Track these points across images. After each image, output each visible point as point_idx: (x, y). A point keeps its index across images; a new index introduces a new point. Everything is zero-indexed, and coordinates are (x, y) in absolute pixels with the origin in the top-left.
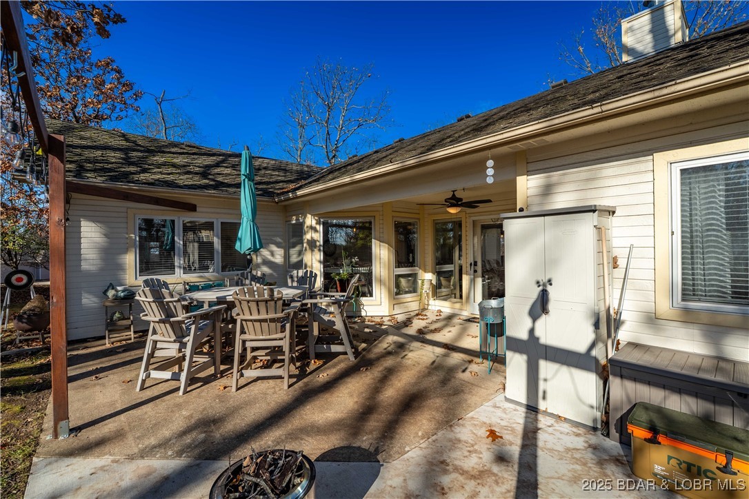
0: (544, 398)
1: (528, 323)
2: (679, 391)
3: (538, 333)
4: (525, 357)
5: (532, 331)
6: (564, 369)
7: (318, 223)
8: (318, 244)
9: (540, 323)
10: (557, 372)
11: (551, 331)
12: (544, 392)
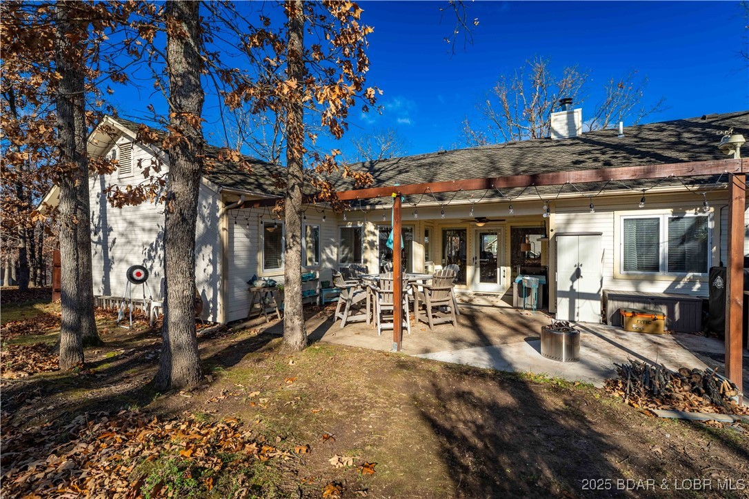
0: (578, 316)
1: (571, 283)
2: (633, 302)
3: (574, 288)
4: (568, 299)
5: (572, 287)
6: (588, 301)
7: (376, 228)
8: (376, 243)
9: (576, 284)
10: (583, 304)
11: (580, 286)
12: (578, 313)
